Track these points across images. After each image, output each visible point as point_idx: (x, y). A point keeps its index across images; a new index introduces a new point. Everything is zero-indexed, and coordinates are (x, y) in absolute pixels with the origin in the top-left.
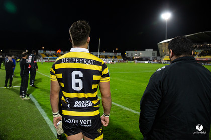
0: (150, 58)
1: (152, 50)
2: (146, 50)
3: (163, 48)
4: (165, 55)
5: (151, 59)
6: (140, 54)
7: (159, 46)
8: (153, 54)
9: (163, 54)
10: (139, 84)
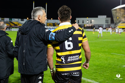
0: (103, 25)
1: (105, 16)
2: (99, 16)
3: (117, 14)
4: (120, 22)
5: (104, 27)
6: (93, 21)
7: (113, 12)
8: (107, 21)
9: (118, 21)
10: (96, 54)
